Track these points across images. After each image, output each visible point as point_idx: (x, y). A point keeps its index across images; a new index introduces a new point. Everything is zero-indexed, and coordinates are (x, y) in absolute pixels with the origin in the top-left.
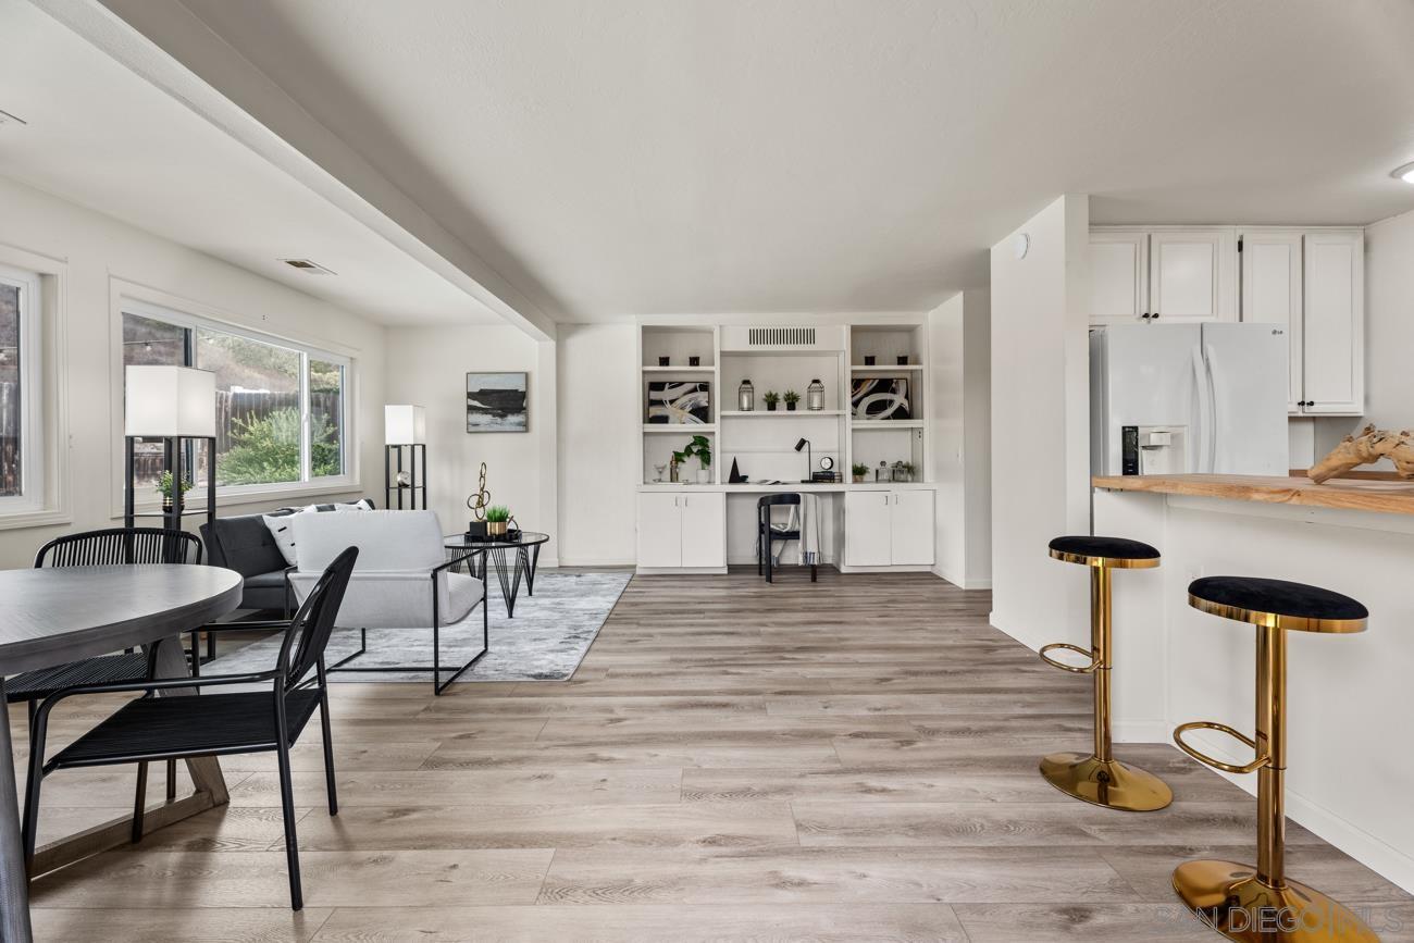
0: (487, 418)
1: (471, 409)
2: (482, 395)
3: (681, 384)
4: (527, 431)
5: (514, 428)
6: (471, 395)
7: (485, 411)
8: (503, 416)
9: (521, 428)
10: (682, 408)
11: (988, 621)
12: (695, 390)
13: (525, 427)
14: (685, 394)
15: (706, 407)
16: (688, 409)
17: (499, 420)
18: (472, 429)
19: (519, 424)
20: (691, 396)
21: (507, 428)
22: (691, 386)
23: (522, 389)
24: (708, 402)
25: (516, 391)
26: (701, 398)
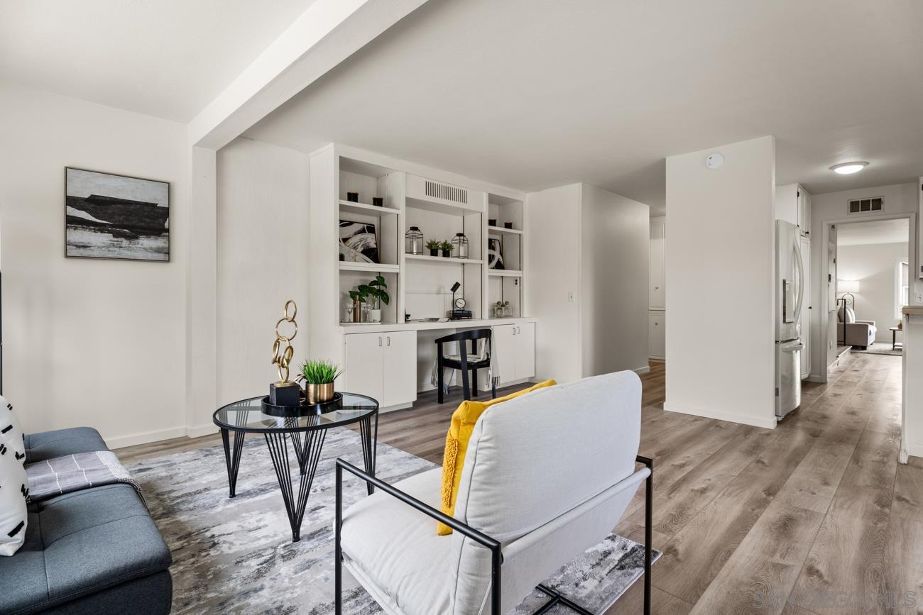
0: (105, 238)
1: (71, 222)
2: (96, 204)
3: (351, 223)
4: (168, 261)
5: (150, 256)
6: (71, 201)
7: (100, 228)
8: (132, 237)
9: (161, 257)
10: (355, 248)
11: (662, 408)
12: (362, 231)
13: (166, 255)
14: (356, 234)
15: (376, 249)
16: (360, 249)
17: (125, 243)
18: (73, 251)
19: (158, 251)
20: (361, 236)
21: (140, 255)
22: (359, 227)
23: (162, 203)
24: (376, 244)
25: (154, 205)
26: (370, 240)
